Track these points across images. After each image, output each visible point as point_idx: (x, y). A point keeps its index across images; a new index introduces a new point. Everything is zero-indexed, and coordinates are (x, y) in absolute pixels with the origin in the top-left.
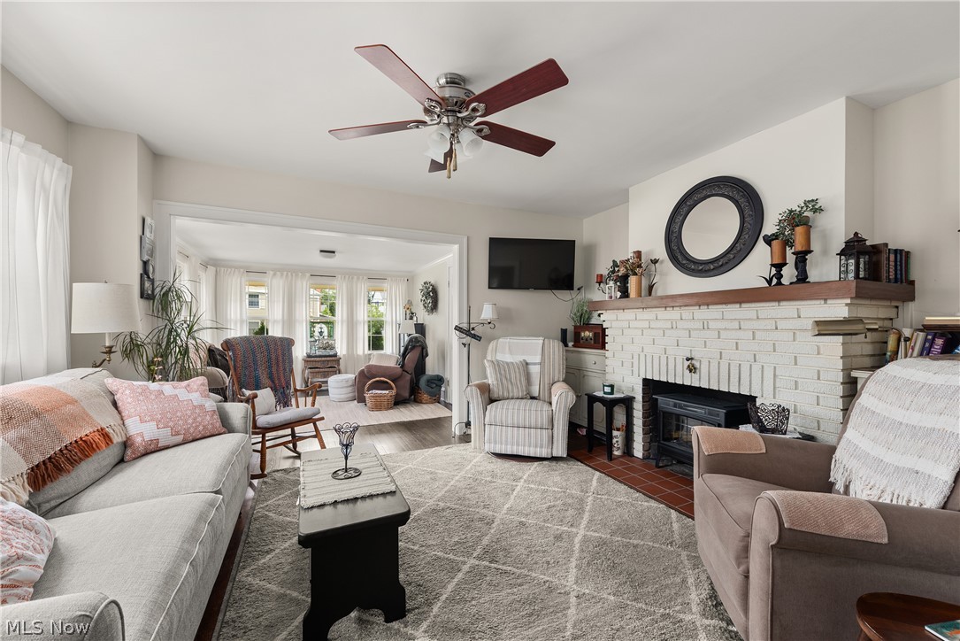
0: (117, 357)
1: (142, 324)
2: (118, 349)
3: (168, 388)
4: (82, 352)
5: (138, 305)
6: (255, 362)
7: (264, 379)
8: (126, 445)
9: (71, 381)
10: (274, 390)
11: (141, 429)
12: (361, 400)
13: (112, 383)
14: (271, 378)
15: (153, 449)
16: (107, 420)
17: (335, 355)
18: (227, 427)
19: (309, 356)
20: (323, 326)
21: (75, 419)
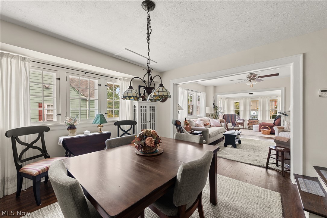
0: (210, 116)
1: (213, 112)
2: (210, 115)
3: (215, 120)
4: (207, 115)
5: (213, 109)
6: (229, 119)
7: (230, 121)
8: (211, 125)
9: (206, 118)
10: (232, 124)
11: (212, 124)
12: (260, 131)
13: (210, 119)
14: (232, 121)
15: (213, 127)
16: (209, 122)
17: (257, 120)
18: (221, 126)
19: (249, 119)
20: (255, 112)
21: (206, 122)
